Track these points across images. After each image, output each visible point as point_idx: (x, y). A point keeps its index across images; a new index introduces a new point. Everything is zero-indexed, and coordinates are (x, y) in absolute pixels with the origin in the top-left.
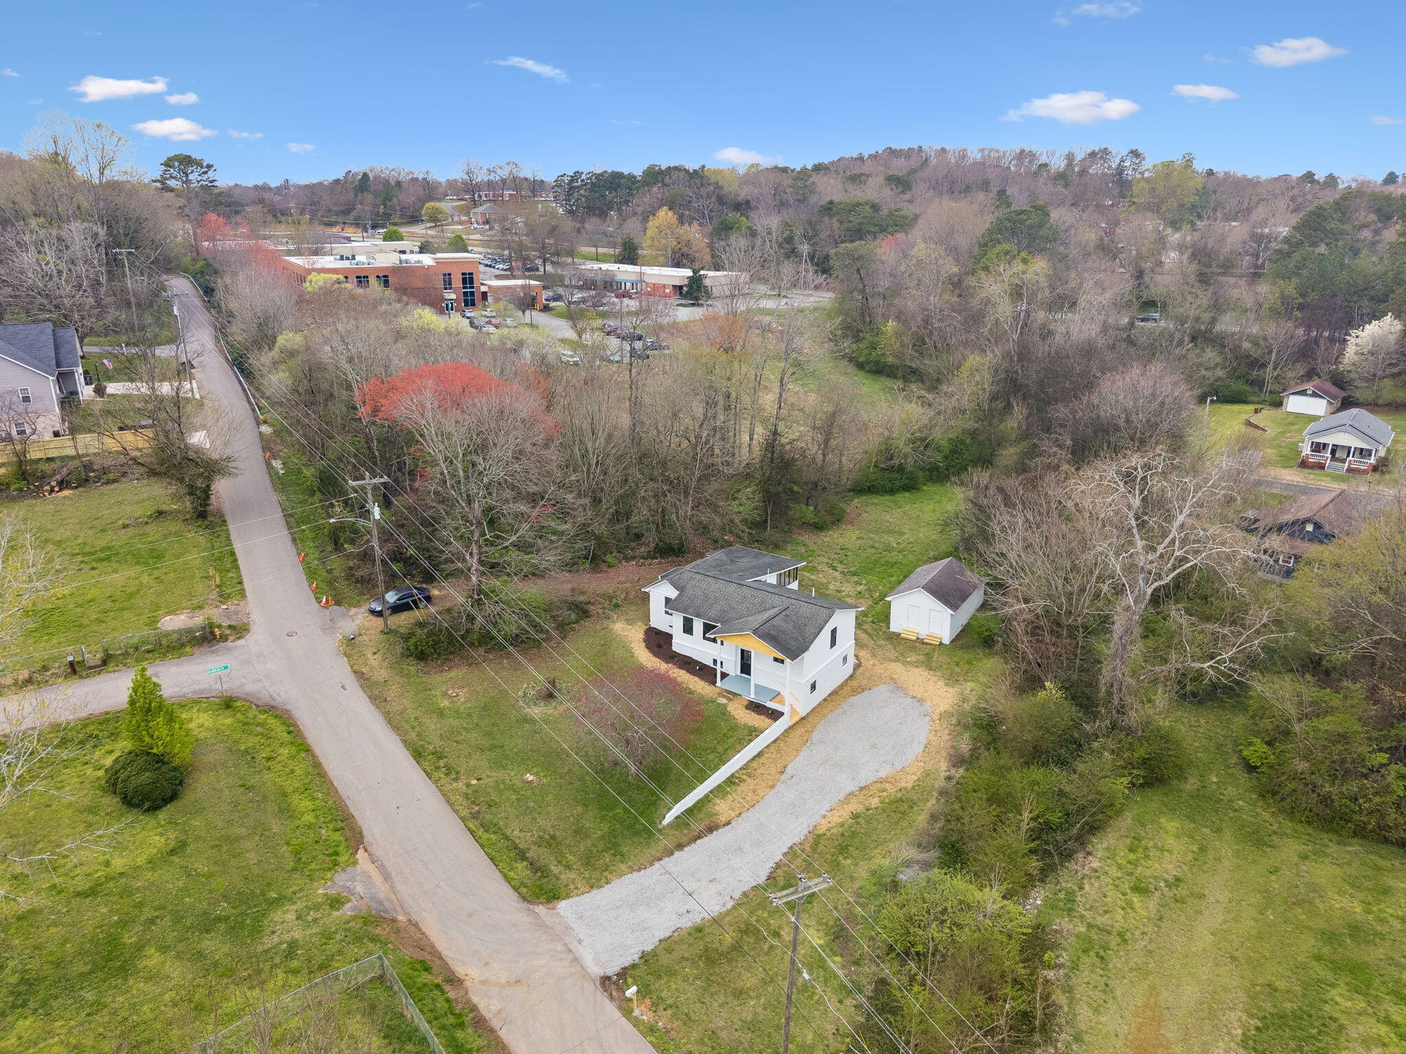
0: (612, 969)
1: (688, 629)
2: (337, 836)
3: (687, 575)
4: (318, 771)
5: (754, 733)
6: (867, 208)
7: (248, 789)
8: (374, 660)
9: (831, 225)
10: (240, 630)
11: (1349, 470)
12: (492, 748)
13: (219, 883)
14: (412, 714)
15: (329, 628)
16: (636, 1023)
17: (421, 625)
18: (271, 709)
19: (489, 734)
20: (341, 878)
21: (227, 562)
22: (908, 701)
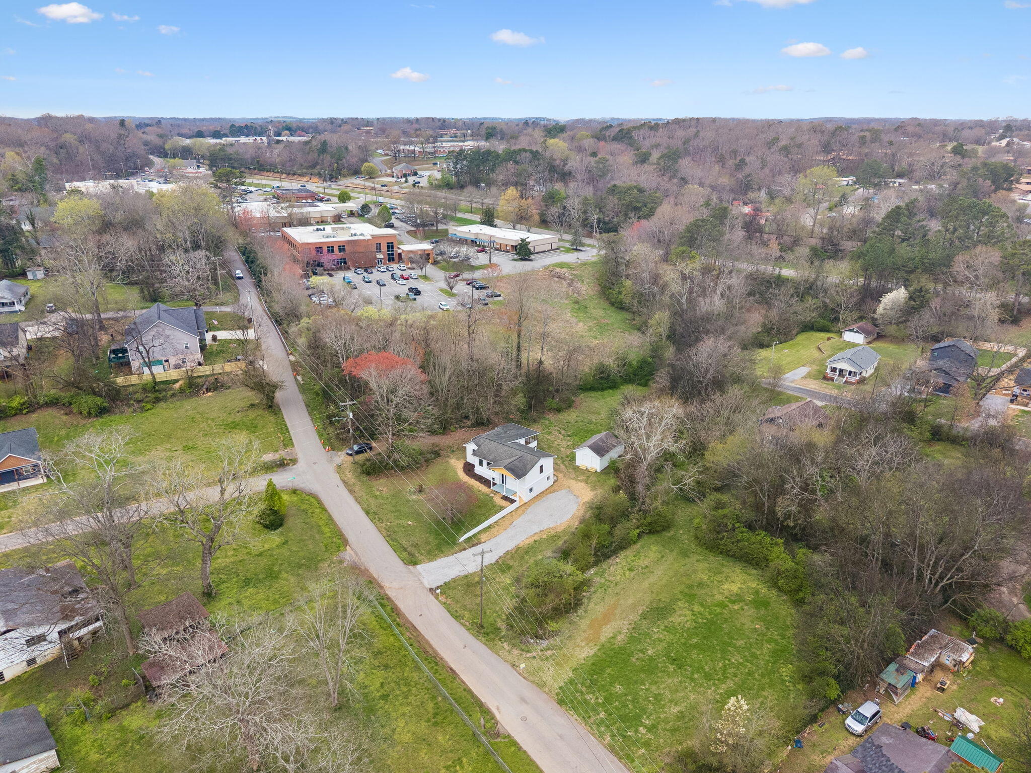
0: (434, 586)
1: (481, 463)
2: (339, 541)
3: (482, 440)
4: (330, 518)
5: (502, 508)
6: (636, 191)
7: (307, 523)
8: (349, 475)
9: (612, 202)
10: (294, 461)
11: (846, 382)
12: (396, 511)
13: (301, 554)
14: (365, 497)
15: (330, 460)
16: (440, 601)
17: (368, 460)
18: (310, 494)
19: (395, 506)
20: (342, 554)
21: (284, 429)
22: (572, 497)
